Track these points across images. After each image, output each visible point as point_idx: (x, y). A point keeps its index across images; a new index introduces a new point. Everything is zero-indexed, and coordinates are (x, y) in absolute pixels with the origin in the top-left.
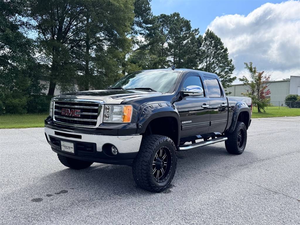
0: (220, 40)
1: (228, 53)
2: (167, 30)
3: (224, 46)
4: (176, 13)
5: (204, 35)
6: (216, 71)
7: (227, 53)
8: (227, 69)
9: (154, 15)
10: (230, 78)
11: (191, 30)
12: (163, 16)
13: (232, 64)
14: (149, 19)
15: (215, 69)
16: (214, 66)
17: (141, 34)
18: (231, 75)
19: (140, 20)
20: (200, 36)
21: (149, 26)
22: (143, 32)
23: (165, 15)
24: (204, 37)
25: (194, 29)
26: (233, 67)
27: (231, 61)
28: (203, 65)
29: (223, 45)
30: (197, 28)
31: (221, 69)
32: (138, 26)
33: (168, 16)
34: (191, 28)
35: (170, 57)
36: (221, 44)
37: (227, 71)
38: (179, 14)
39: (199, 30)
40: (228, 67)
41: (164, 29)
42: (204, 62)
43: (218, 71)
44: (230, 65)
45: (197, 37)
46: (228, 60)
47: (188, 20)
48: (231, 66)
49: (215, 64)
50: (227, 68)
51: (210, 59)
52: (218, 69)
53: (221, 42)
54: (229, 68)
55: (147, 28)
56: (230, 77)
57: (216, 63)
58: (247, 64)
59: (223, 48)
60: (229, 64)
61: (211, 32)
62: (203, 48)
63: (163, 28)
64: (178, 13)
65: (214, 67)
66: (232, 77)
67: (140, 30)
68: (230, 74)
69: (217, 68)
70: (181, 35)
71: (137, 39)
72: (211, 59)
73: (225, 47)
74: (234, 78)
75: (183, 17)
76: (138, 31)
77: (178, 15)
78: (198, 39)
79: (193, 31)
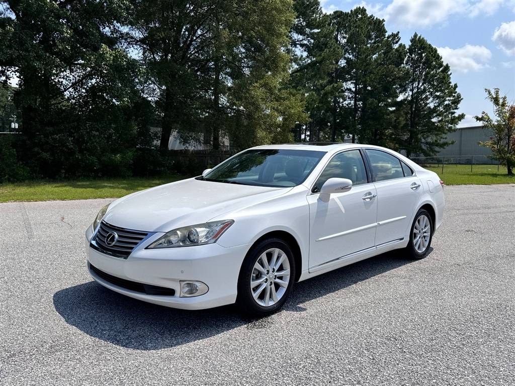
0: (436, 51)
1: (451, 74)
2: (344, 38)
3: (443, 62)
4: (360, 8)
5: (408, 44)
6: (428, 105)
7: (449, 73)
8: (449, 100)
9: (324, 13)
10: (454, 117)
11: (386, 36)
12: (338, 14)
13: (458, 93)
14: (316, 19)
15: (428, 102)
16: (427, 96)
17: (302, 45)
18: (455, 111)
19: (301, 23)
20: (401, 45)
21: (316, 31)
22: (305, 42)
23: (341, 12)
24: (407, 47)
25: (391, 34)
26: (459, 96)
27: (456, 86)
28: (407, 94)
29: (442, 60)
30: (395, 33)
31: (437, 101)
32: (297, 33)
33: (347, 14)
34: (386, 32)
35: (349, 82)
36: (438, 58)
37: (449, 104)
38: (365, 10)
39: (400, 35)
40: (450, 97)
41: (339, 37)
42: (409, 89)
43: (433, 104)
44: (454, 94)
45: (396, 46)
46: (451, 85)
47: (381, 20)
48: (456, 95)
49: (428, 94)
50: (447, 99)
51: (418, 85)
52: (432, 102)
53: (438, 56)
54: (452, 98)
55: (312, 36)
56: (453, 115)
57: (429, 92)
58: (489, 93)
59: (441, 65)
60: (452, 93)
61: (421, 38)
62: (406, 66)
63: (338, 34)
64: (363, 8)
65: (427, 98)
66: (456, 115)
67: (301, 39)
68: (453, 109)
69: (431, 99)
70: (369, 45)
71: (295, 53)
72: (421, 84)
73: (444, 64)
74: (462, 117)
75: (371, 15)
76: (298, 41)
77: (363, 11)
78: (397, 50)
79: (388, 37)
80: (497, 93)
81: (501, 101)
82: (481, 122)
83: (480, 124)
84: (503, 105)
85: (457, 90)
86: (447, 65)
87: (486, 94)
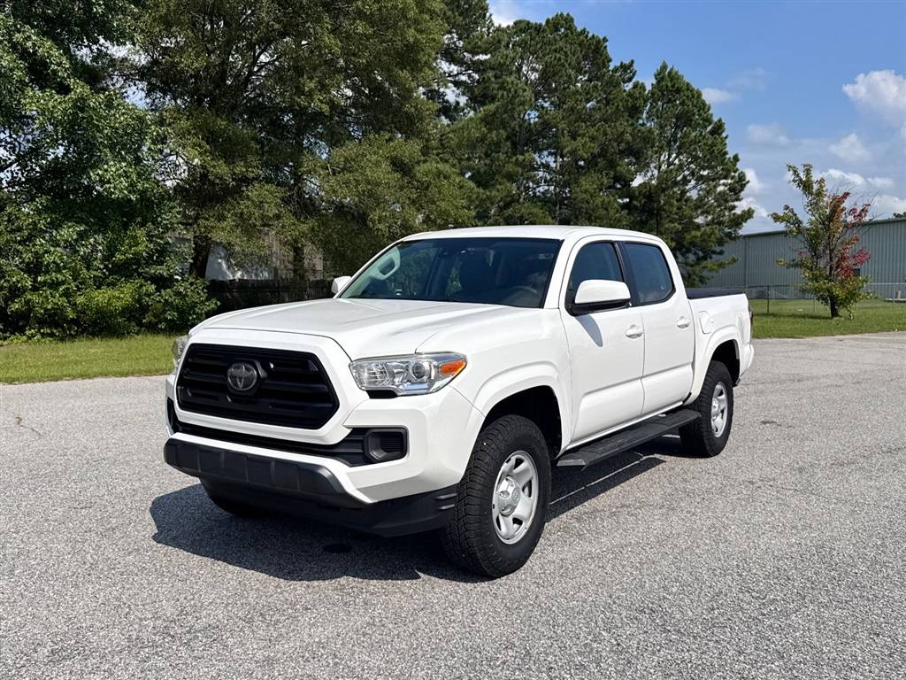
0: (699, 95)
1: (726, 137)
2: (534, 70)
3: (712, 115)
4: (562, 14)
5: (649, 83)
6: (688, 194)
7: (724, 135)
8: (724, 184)
9: (496, 25)
10: (734, 214)
11: (611, 68)
12: (522, 27)
13: (740, 171)
14: (482, 37)
15: (687, 188)
16: (685, 177)
17: (457, 84)
18: (736, 203)
19: (454, 43)
20: (635, 86)
21: (482, 57)
22: (464, 78)
23: (528, 23)
24: (648, 88)
25: (619, 64)
26: (742, 178)
27: (736, 158)
28: (649, 174)
29: (711, 112)
30: (627, 62)
31: (703, 186)
32: (447, 61)
33: (538, 28)
34: (610, 60)
35: (546, 153)
36: (703, 107)
37: (724, 192)
38: (572, 20)
39: (635, 67)
40: (726, 178)
41: (524, 68)
42: (652, 165)
43: (696, 191)
44: (733, 174)
45: (628, 87)
46: (728, 156)
47: (601, 38)
48: (737, 175)
49: (687, 173)
50: (722, 182)
51: (670, 157)
52: (694, 187)
53: (704, 103)
54: (729, 181)
55: (478, 67)
56: (733, 212)
57: (688, 169)
58: (795, 172)
59: (708, 120)
60: (729, 171)
61: (674, 71)
62: (646, 122)
63: (522, 63)
64: (568, 15)
65: (685, 181)
66: (738, 211)
67: (456, 73)
68: (733, 201)
69: (693, 182)
70: (579, 85)
71: (446, 98)
72: (674, 155)
73: (715, 119)
74: (748, 214)
75: (582, 28)
76: (450, 76)
77: (568, 21)
78: (630, 95)
79: (616, 70)
80: (808, 172)
81: (816, 187)
82: (783, 224)
83: (781, 227)
84: (819, 194)
85: (739, 165)
86: (720, 120)
87: (790, 176)
